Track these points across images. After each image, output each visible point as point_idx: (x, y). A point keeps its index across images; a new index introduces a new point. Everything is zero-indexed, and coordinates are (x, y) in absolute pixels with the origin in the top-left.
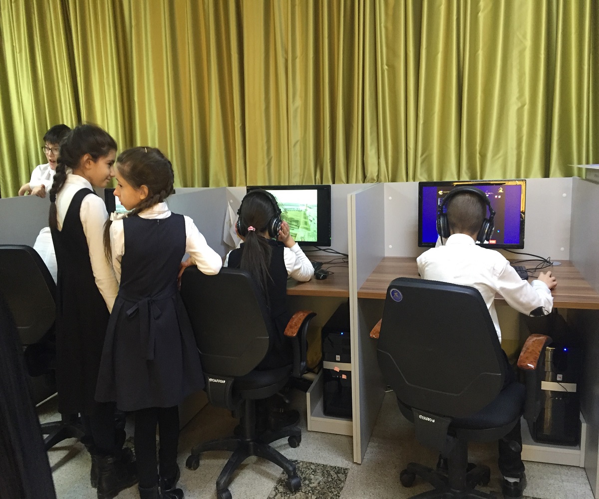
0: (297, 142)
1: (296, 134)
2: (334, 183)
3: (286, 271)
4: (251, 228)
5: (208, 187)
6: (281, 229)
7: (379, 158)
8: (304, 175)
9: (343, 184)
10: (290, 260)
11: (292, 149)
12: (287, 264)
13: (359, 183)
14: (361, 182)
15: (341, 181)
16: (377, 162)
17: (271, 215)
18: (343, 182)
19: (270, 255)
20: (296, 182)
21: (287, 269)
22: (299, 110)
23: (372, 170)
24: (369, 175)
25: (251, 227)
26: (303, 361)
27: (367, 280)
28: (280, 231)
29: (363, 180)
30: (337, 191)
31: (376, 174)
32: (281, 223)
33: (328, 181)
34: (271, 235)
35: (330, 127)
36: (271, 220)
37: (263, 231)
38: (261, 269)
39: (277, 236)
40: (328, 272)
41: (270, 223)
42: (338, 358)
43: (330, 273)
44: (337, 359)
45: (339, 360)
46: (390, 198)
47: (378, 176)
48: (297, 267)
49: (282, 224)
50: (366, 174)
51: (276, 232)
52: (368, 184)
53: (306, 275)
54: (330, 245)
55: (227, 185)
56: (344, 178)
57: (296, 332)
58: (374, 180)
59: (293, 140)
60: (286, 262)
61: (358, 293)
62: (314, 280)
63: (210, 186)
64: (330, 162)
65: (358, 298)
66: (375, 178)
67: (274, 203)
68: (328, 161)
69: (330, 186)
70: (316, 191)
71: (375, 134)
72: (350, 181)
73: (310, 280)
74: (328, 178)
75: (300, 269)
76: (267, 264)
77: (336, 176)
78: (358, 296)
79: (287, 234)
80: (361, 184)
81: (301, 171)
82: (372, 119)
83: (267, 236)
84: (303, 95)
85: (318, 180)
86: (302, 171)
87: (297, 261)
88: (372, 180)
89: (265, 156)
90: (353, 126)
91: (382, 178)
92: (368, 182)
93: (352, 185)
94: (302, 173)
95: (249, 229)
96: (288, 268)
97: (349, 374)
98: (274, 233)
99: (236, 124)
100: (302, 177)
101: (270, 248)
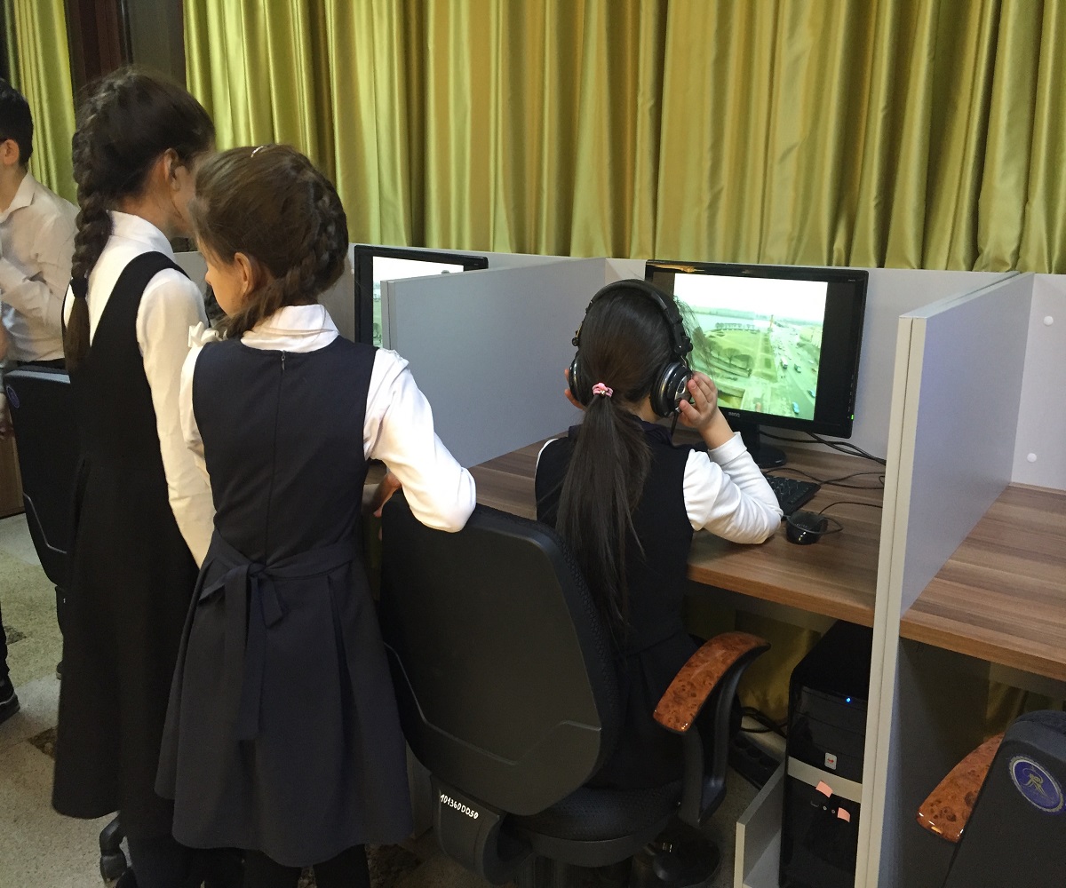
0: (789, 151)
1: (790, 128)
2: (881, 264)
3: (687, 521)
4: (601, 388)
5: (569, 255)
6: (689, 396)
7: (1026, 200)
8: (800, 239)
9: (908, 270)
10: (700, 491)
11: (776, 168)
12: (692, 503)
13: (957, 268)
14: (963, 267)
15: (904, 261)
16: (1020, 212)
17: (660, 352)
18: (909, 264)
19: (644, 474)
20: (777, 257)
21: (690, 516)
22: (804, 63)
23: (1000, 232)
24: (988, 249)
25: (601, 385)
26: (717, 778)
27: (944, 573)
28: (684, 403)
29: (969, 261)
30: (885, 286)
31: (1013, 247)
32: (689, 379)
33: (864, 262)
34: (656, 409)
35: (886, 107)
36: (660, 367)
37: (635, 397)
38: (615, 508)
39: (677, 415)
40: (825, 521)
41: (655, 378)
42: (831, 759)
43: (832, 526)
44: (827, 764)
45: (833, 766)
46: (1049, 320)
47: (1017, 254)
48: (722, 511)
49: (692, 382)
50: (980, 245)
51: (671, 403)
52: (983, 273)
53: (755, 528)
54: (848, 435)
55: (611, 253)
56: (912, 253)
57: (690, 719)
58: (1004, 263)
59: (780, 144)
60: (689, 495)
61: (901, 622)
62: (781, 541)
63: (572, 253)
64: (877, 206)
65: (901, 639)
66: (1009, 259)
67: (672, 320)
68: (873, 203)
69: (864, 275)
70: (822, 287)
71: (1023, 130)
72: (929, 262)
73: (768, 540)
74: (867, 251)
75: (732, 514)
76: (631, 498)
77: (889, 247)
78: (901, 630)
79: (706, 409)
80: (963, 274)
81: (793, 229)
82: (1017, 86)
83: (645, 412)
84: (820, 19)
85: (839, 251)
86: (797, 229)
87: (727, 493)
88: (998, 264)
89: (705, 185)
90: (955, 107)
91: (1030, 258)
92: (985, 268)
93: (936, 275)
94: (796, 234)
95: (596, 391)
96: (693, 512)
97: (854, 808)
98: (667, 405)
99: (640, 100)
100: (794, 242)
101: (645, 451)
